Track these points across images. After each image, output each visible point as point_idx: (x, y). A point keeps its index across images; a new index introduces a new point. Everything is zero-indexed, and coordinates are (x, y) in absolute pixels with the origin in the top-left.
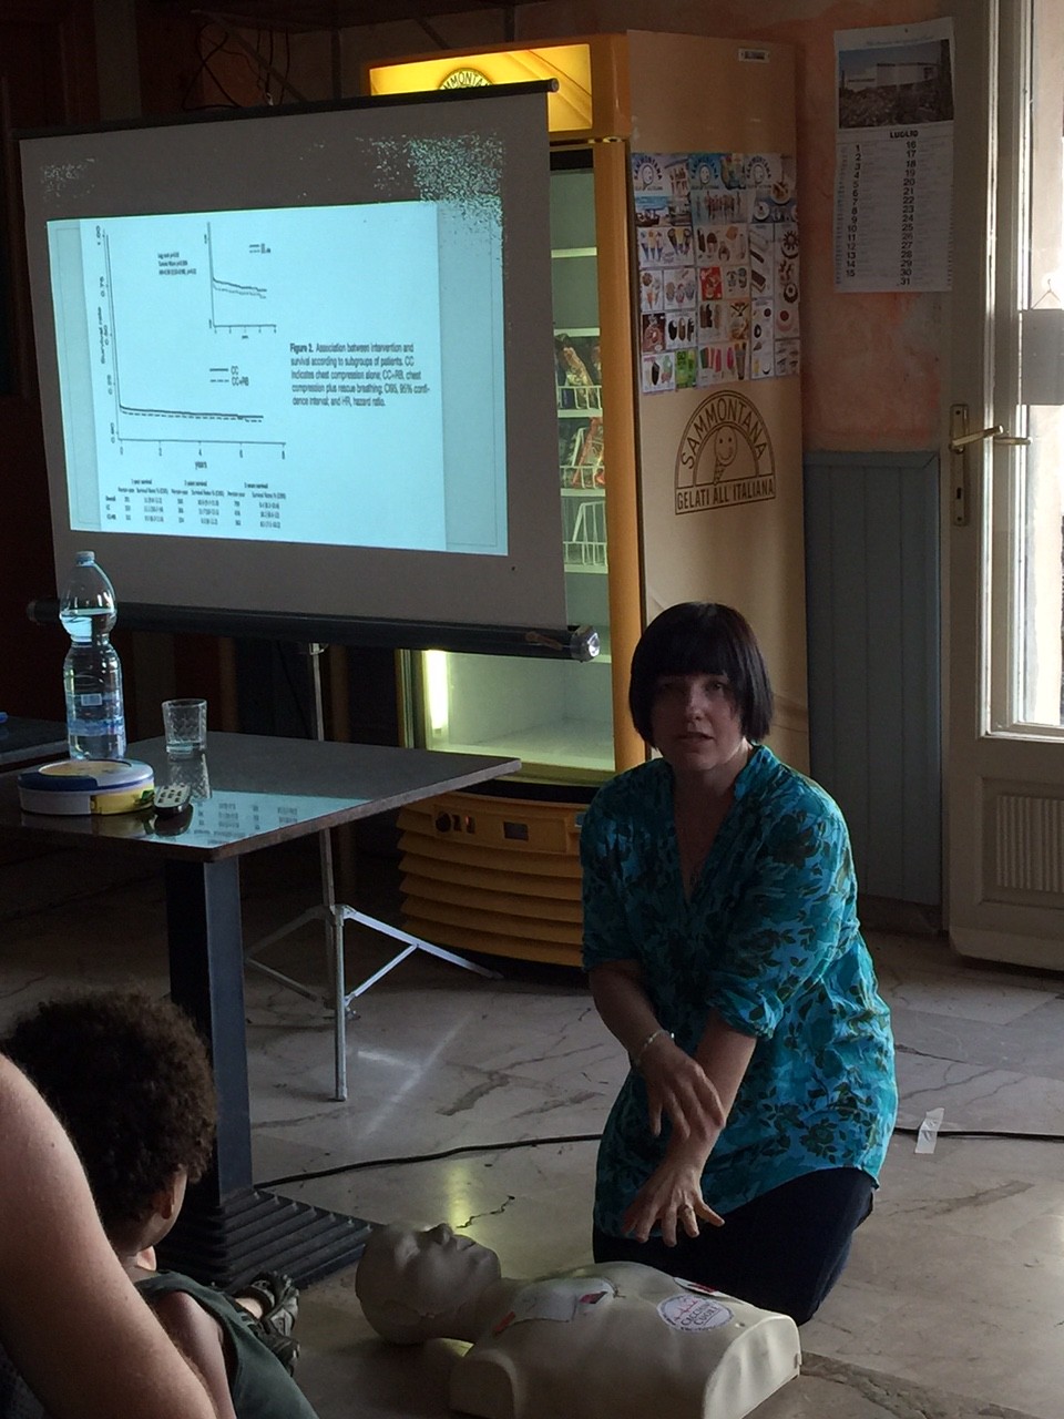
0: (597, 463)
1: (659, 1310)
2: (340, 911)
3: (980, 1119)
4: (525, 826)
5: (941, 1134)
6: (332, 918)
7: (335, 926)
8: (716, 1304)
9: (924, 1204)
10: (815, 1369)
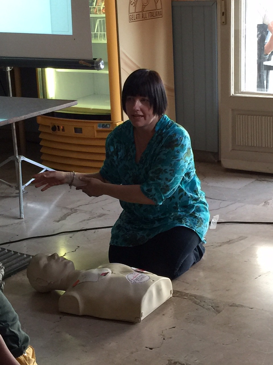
0: (103, 5)
1: (126, 277)
2: (20, 157)
3: (230, 218)
4: (81, 129)
5: (218, 223)
6: (17, 160)
7: (18, 163)
8: (145, 275)
9: (212, 244)
10: (177, 295)
